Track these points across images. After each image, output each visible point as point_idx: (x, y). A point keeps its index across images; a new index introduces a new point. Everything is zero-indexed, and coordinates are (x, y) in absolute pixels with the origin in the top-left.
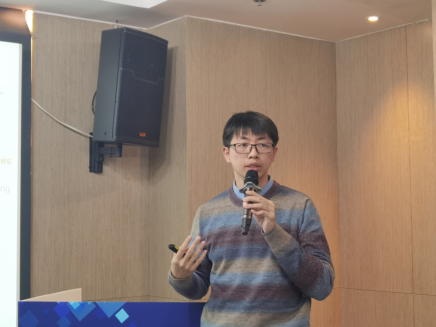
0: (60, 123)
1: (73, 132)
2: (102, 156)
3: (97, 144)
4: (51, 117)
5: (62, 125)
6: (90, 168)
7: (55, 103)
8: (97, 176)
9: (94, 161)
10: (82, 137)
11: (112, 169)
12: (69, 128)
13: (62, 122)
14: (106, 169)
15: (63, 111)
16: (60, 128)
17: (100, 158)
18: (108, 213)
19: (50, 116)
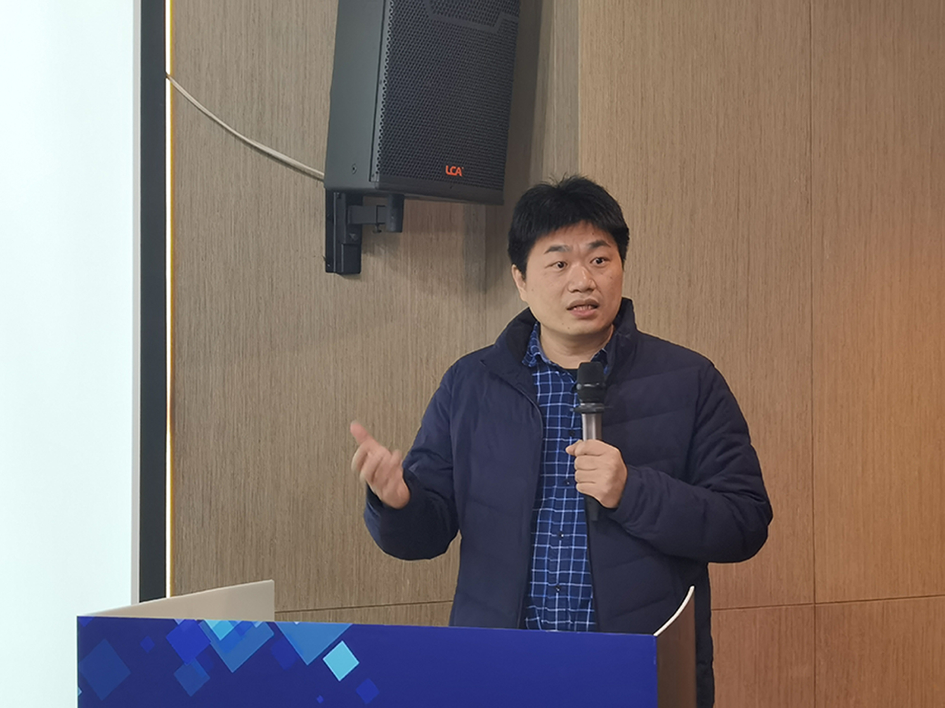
0: (245, 142)
1: (280, 166)
2: (358, 229)
3: (343, 196)
4: (222, 126)
5: (252, 146)
6: (329, 260)
7: (232, 87)
8: (346, 282)
9: (338, 242)
10: (307, 178)
11: (385, 264)
12: (269, 155)
13: (251, 138)
14: (371, 263)
15: (254, 110)
16: (245, 154)
17: (353, 235)
18: (377, 381)
19: (218, 123)
